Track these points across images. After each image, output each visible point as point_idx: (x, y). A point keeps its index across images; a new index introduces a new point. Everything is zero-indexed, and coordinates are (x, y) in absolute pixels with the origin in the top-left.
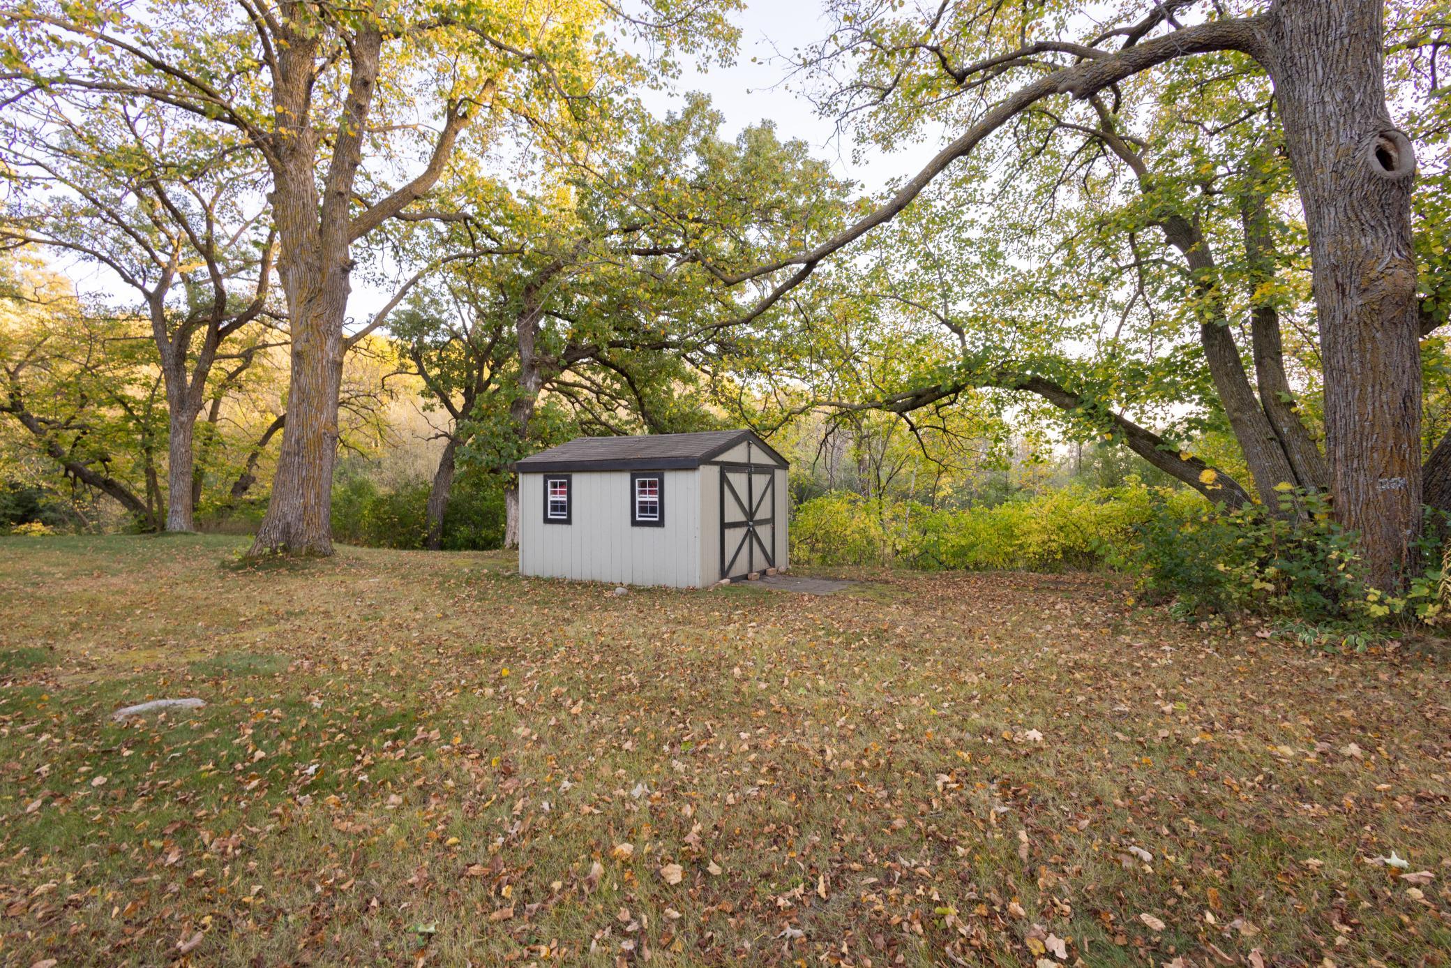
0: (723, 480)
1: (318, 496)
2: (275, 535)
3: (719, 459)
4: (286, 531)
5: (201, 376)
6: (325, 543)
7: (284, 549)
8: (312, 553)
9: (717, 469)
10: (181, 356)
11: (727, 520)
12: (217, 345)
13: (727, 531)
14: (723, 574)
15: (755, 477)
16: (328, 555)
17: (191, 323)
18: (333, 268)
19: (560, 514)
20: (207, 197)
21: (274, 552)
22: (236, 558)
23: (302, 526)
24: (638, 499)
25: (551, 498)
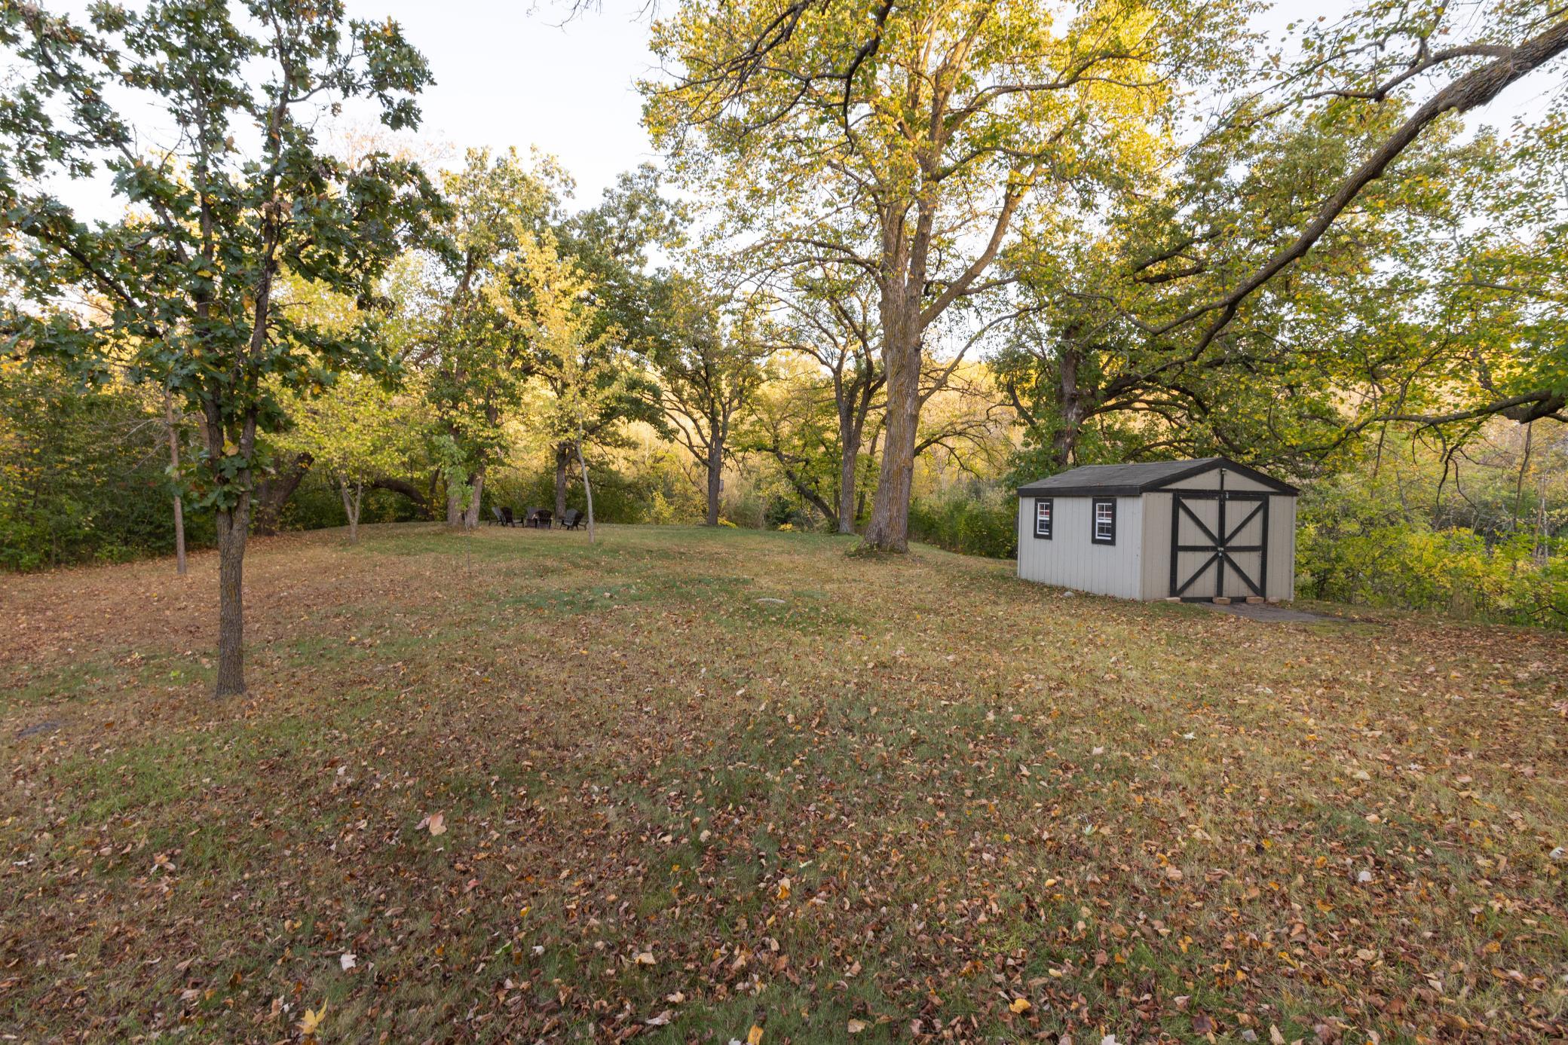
0: (1177, 505)
1: (898, 511)
2: (874, 536)
3: (1174, 486)
4: (879, 534)
5: (860, 423)
6: (901, 543)
7: (879, 546)
8: (893, 550)
9: (1170, 496)
10: (850, 410)
11: (1180, 543)
12: (869, 399)
13: (1181, 555)
14: (1174, 591)
15: (1230, 505)
16: (903, 552)
17: (857, 384)
18: (910, 350)
19: (1045, 530)
20: (863, 298)
21: (872, 547)
22: (853, 549)
23: (888, 531)
24: (1098, 521)
25: (1039, 518)
